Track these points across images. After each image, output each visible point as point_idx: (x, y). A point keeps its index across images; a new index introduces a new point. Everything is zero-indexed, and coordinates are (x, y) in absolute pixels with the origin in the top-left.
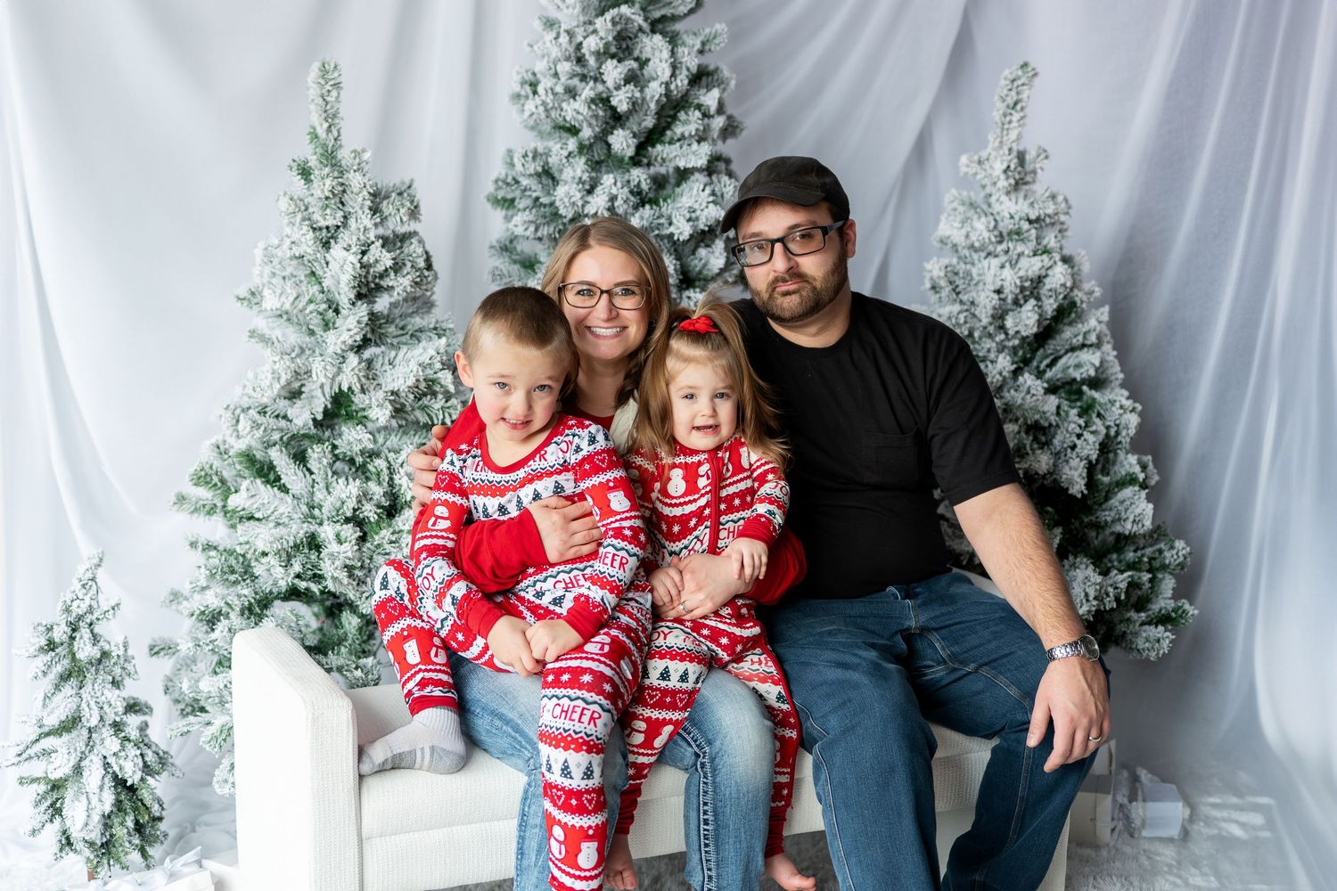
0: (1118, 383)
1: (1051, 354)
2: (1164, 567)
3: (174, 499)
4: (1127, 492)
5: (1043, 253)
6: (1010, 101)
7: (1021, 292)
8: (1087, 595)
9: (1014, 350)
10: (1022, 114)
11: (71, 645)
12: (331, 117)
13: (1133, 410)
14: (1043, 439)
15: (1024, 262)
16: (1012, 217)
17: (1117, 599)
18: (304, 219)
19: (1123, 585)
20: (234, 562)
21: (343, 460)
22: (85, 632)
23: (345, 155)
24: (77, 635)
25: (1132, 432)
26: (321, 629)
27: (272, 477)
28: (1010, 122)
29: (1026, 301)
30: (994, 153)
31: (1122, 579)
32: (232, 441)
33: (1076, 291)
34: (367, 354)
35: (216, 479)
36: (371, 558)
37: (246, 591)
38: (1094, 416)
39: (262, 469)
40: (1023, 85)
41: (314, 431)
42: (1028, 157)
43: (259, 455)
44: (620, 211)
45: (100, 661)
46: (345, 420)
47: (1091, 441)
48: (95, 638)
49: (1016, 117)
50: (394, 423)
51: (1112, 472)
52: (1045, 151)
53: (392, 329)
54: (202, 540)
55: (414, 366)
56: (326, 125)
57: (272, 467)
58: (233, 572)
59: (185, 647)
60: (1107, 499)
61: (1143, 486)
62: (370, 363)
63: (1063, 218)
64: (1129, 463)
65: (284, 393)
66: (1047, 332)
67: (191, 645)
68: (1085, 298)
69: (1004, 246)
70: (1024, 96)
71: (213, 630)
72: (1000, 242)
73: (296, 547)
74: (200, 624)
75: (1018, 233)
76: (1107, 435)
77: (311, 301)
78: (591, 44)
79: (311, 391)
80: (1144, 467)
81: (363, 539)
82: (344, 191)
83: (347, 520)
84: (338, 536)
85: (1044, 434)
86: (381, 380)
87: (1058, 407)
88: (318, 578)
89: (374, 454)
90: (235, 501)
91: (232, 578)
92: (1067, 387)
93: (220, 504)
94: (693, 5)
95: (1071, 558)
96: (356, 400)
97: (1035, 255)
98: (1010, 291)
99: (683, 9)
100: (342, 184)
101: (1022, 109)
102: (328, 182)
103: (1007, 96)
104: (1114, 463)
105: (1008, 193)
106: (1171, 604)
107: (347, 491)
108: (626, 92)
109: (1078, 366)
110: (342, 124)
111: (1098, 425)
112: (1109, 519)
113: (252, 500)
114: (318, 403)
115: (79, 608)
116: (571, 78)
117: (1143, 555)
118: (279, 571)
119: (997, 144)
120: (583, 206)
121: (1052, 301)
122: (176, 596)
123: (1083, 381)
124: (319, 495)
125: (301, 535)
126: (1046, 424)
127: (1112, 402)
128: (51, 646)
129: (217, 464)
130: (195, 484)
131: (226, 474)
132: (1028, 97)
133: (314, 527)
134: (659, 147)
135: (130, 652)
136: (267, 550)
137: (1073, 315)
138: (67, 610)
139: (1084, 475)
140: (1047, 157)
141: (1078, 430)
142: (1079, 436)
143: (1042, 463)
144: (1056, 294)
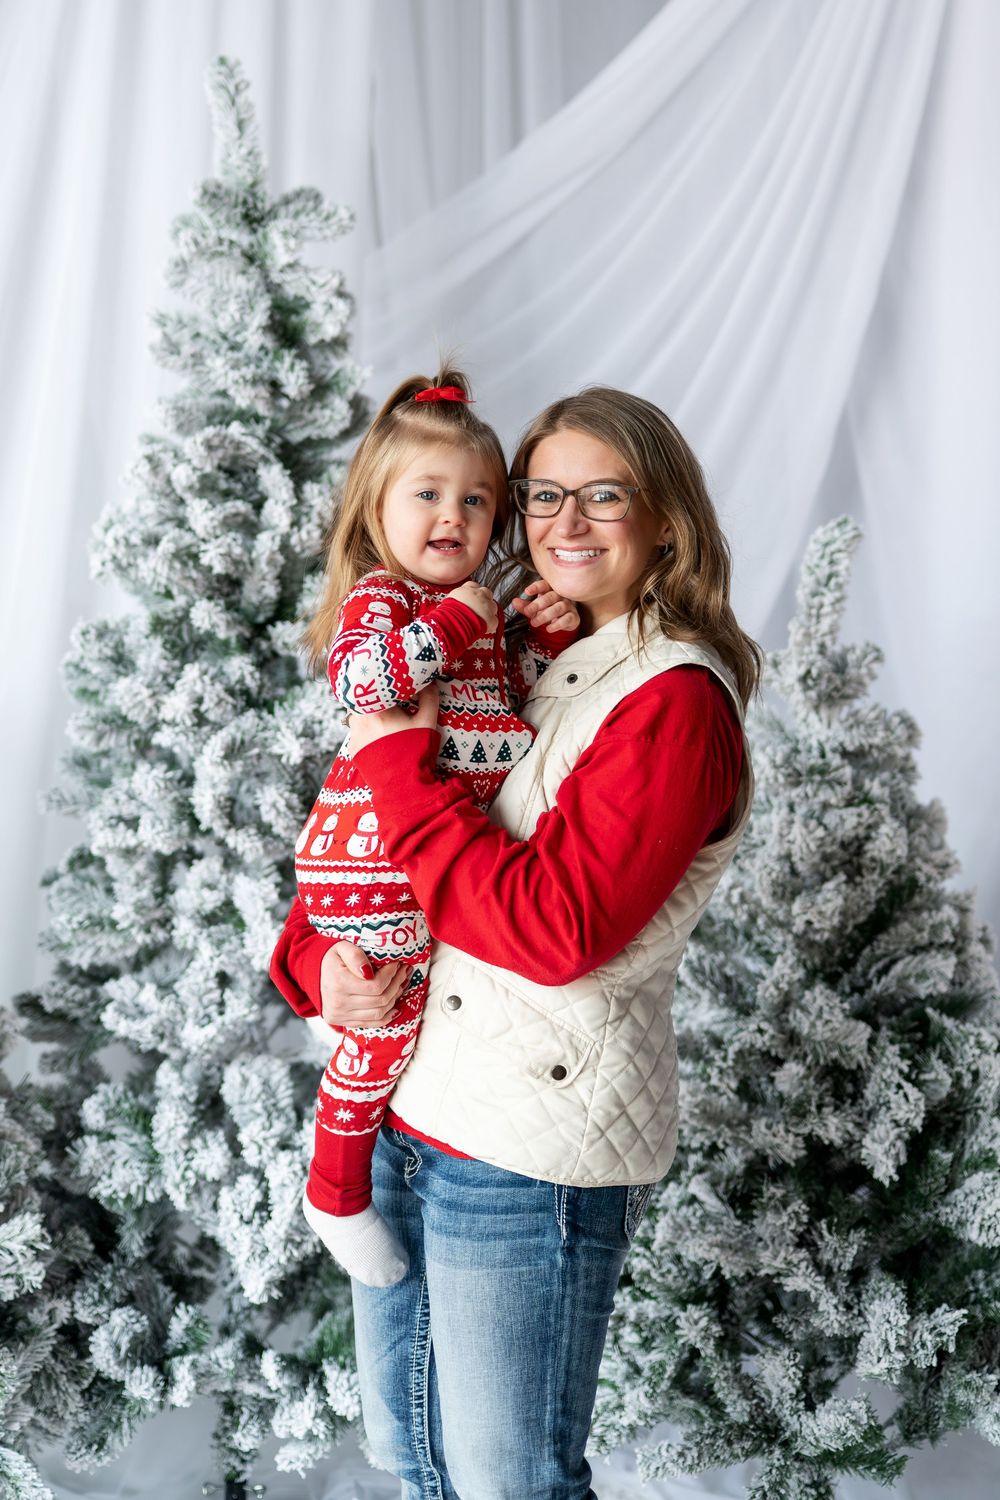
1: (885, 956)
4: (979, 1179)
5: (863, 802)
6: (821, 575)
7: (822, 860)
10: (837, 594)
14: (850, 1088)
15: (831, 818)
16: (820, 748)
17: (944, 1353)
19: (951, 1331)
28: (821, 606)
29: (831, 874)
30: (795, 651)
31: (953, 1320)
33: (918, 861)
40: (840, 551)
42: (851, 658)
44: (211, 716)
47: (911, 1098)
49: (828, 598)
51: (960, 1146)
52: (877, 650)
60: (949, 1188)
63: (903, 751)
66: (877, 922)
68: (930, 874)
69: (799, 791)
70: (842, 567)
72: (797, 784)
75: (824, 771)
76: (957, 1087)
78: (182, 476)
85: (849, 1082)
87: (872, 1041)
94: (346, 424)
95: (872, 1280)
97: (849, 803)
98: (804, 859)
99: (332, 431)
103: (817, 566)
104: (972, 1131)
105: (813, 709)
108: (219, 546)
109: (922, 976)
111: (939, 1073)
112: (953, 1219)
116: (161, 523)
119: (802, 636)
120: (158, 706)
121: (875, 876)
123: (931, 1002)
126: (854, 1066)
127: (969, 1036)
132: (847, 569)
134: (280, 626)
137: (916, 899)
139: (900, 1150)
140: (878, 659)
141: (897, 1078)
142: (899, 1087)
143: (832, 1128)
144: (883, 868)
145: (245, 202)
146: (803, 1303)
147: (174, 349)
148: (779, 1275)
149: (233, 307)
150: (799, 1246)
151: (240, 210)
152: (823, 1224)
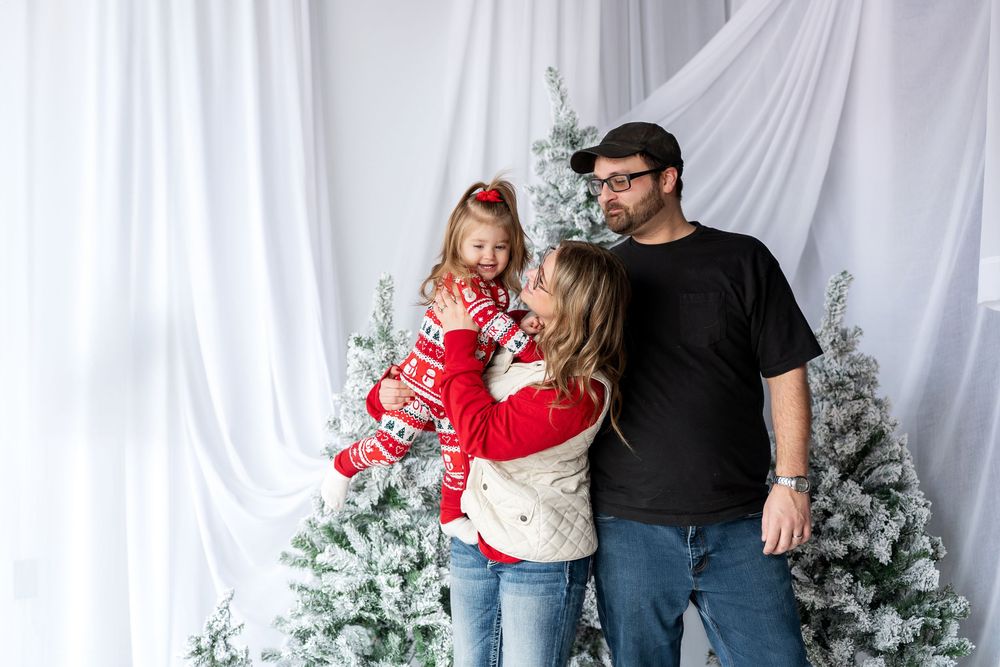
0: (917, 486)
1: (868, 466)
2: (951, 615)
3: (280, 556)
4: (921, 562)
5: (860, 398)
6: (835, 296)
7: (845, 424)
8: (892, 632)
9: (842, 464)
10: (843, 305)
11: (212, 651)
12: (386, 310)
13: (925, 505)
14: (862, 524)
15: (847, 405)
16: (838, 374)
17: (915, 636)
18: (368, 375)
19: (919, 627)
20: (319, 597)
21: (391, 532)
22: (220, 643)
23: (394, 334)
24: (216, 644)
25: (924, 520)
26: (373, 646)
27: (344, 542)
28: (835, 310)
29: (849, 430)
30: (825, 331)
31: (917, 623)
32: (318, 518)
33: (883, 424)
34: (408, 462)
35: (308, 543)
36: (411, 597)
37: (327, 619)
38: (898, 509)
39: (338, 537)
40: (843, 285)
41: (372, 513)
42: (848, 333)
43: (336, 528)
45: (230, 662)
46: (392, 507)
47: (894, 527)
48: (227, 647)
49: (839, 307)
50: (424, 508)
51: (911, 548)
52: (860, 329)
53: (423, 446)
54: (298, 584)
55: (437, 471)
56: (383, 314)
57: (344, 536)
58: (319, 605)
59: (286, 654)
60: (908, 567)
61: (934, 557)
62: (409, 468)
63: (873, 374)
64: (923, 542)
65: (353, 487)
66: (864, 452)
67: (290, 653)
68: (890, 428)
69: (832, 394)
70: (844, 293)
71: (304, 643)
72: (830, 391)
73: (361, 589)
74: (295, 640)
75: (842, 384)
76: (907, 522)
77: (371, 428)
79: (371, 486)
80: (934, 546)
81: (404, 585)
82: (394, 357)
83: (394, 572)
84: (388, 582)
85: (863, 521)
86: (416, 480)
87: (872, 503)
88: (375, 609)
89: (411, 528)
90: (320, 558)
91: (319, 609)
92: (881, 489)
93: (310, 560)
95: (882, 606)
96: (399, 492)
97: (854, 399)
98: (838, 423)
100: (393, 353)
101: (843, 301)
102: (384, 351)
103: (833, 293)
104: (913, 542)
105: (835, 358)
106: (956, 641)
107: (395, 553)
109: (886, 475)
110: (393, 313)
111: (901, 516)
112: (909, 580)
113: (331, 559)
114: (375, 494)
115: (217, 627)
117: (936, 606)
118: (350, 606)
119: (826, 325)
121: (866, 430)
122: (280, 621)
123: (891, 486)
124: (376, 555)
125: (364, 581)
126: (864, 514)
127: (910, 500)
128: (199, 651)
129: (309, 533)
130: (295, 547)
131: (314, 540)
132: (847, 294)
133: (372, 577)
135: (249, 657)
136: (342, 591)
137: (883, 440)
138: (210, 628)
139: (890, 549)
140: (861, 333)
141: (885, 519)
142: (886, 523)
143: (860, 541)
144: (870, 426)
145: (570, 135)
146: (852, 618)
147: (542, 203)
148: (840, 606)
149: (566, 183)
150: (850, 593)
151: (569, 139)
152: (859, 583)
